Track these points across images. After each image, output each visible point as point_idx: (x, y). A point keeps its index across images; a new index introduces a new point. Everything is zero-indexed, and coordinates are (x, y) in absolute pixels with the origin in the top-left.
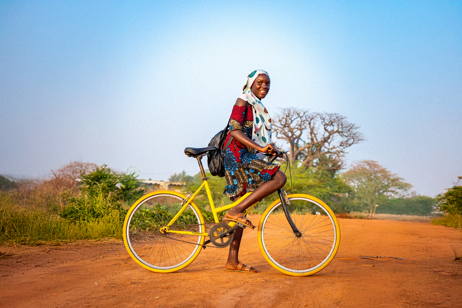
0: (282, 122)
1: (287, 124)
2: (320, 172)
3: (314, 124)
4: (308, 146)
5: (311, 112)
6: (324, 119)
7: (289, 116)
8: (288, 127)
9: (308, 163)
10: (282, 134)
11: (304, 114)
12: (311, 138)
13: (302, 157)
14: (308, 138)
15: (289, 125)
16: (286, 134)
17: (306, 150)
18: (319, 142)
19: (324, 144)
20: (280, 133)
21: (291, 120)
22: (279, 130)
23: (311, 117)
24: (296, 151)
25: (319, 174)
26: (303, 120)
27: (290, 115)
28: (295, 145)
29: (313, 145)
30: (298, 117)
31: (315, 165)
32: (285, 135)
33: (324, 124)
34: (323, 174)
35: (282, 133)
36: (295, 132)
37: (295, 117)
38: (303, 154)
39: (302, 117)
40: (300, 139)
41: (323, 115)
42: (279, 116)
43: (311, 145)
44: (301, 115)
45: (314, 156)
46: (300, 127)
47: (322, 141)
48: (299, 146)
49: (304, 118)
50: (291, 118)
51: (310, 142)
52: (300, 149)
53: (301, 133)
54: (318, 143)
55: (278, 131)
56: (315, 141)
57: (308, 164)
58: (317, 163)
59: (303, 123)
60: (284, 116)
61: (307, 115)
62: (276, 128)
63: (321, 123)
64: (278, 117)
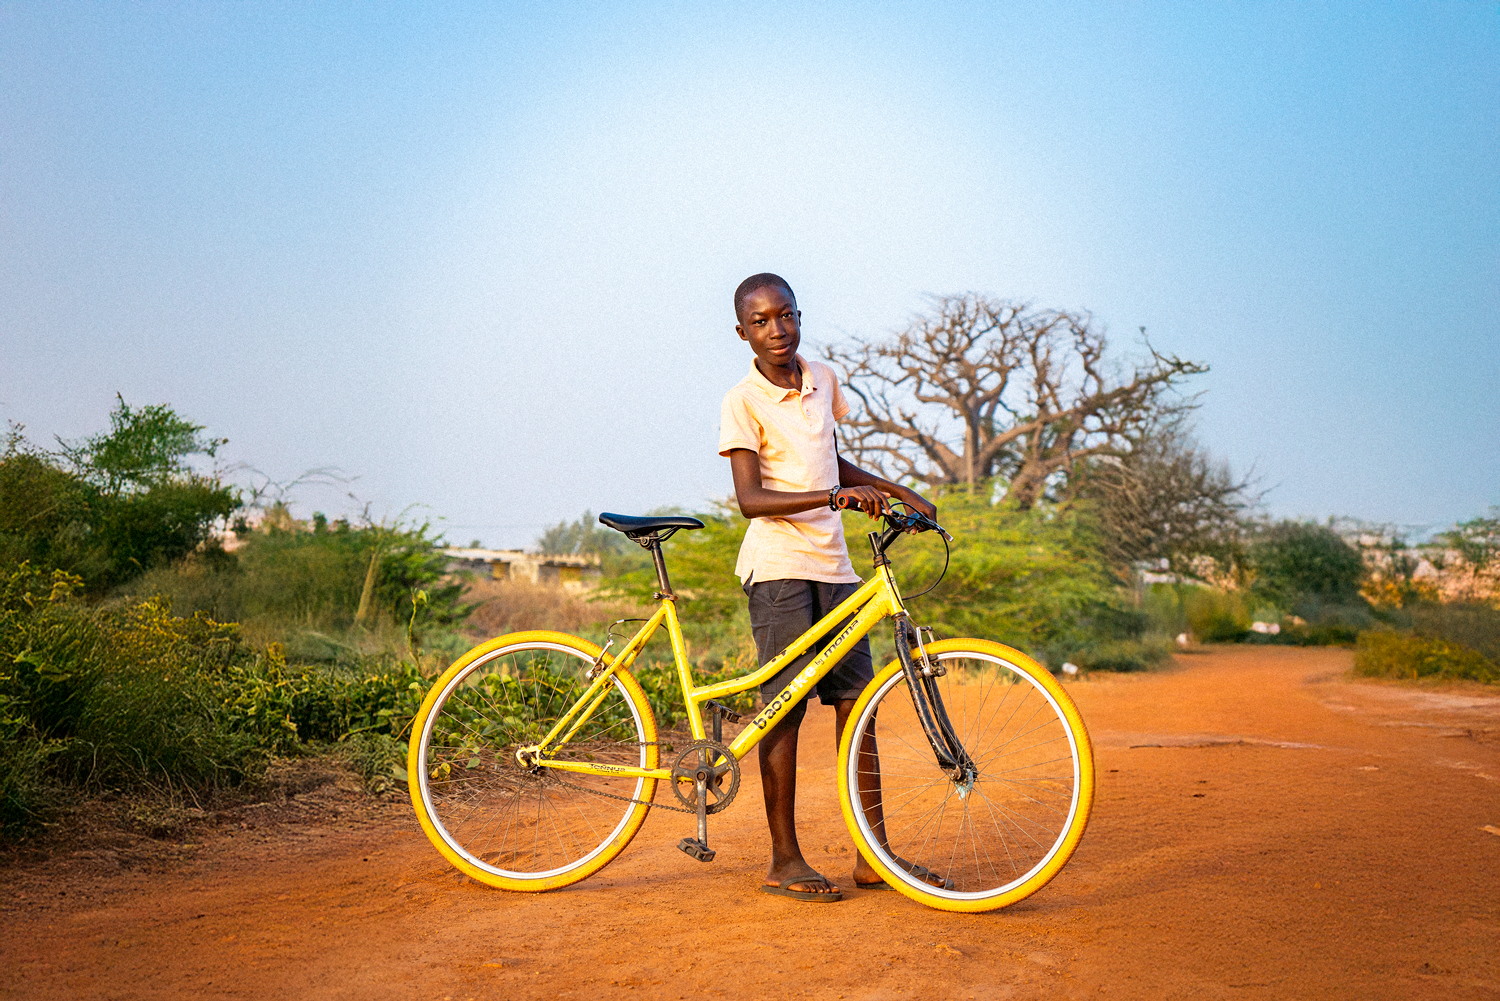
0: (935, 342)
1: (955, 350)
2: (1072, 517)
3: (1049, 352)
4: (1026, 426)
5: (1036, 308)
6: (1083, 333)
7: (961, 325)
8: (957, 360)
9: (1028, 486)
10: (936, 386)
11: (1014, 316)
12: (1039, 398)
13: (1006, 466)
14: (1030, 401)
15: (962, 353)
16: (952, 385)
17: (1022, 440)
18: (1068, 413)
19: (1083, 422)
20: (930, 382)
21: (967, 335)
22: (924, 371)
23: (1039, 326)
24: (984, 445)
25: (1068, 525)
26: (1009, 338)
27: (964, 319)
28: (983, 423)
29: (1045, 423)
30: (994, 325)
31: (1051, 493)
32: (948, 389)
33: (1084, 349)
34: (1080, 525)
35: (935, 382)
36: (984, 378)
37: (981, 325)
38: (1008, 454)
39: (1007, 324)
40: (1000, 402)
41: (1079, 318)
42: (926, 324)
43: (1038, 425)
44: (1003, 319)
45: (1048, 463)
46: (1001, 361)
47: (1077, 411)
48: (997, 426)
49: (1013, 331)
50: (970, 328)
51: (1035, 414)
52: (999, 438)
53: (1004, 383)
54: (1063, 418)
55: (923, 374)
56: (1053, 410)
57: (1027, 491)
58: (1058, 486)
59: (1009, 346)
60: (944, 322)
61: (1026, 319)
62: (918, 365)
63: (1072, 346)
64: (923, 327)
